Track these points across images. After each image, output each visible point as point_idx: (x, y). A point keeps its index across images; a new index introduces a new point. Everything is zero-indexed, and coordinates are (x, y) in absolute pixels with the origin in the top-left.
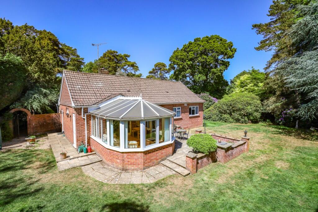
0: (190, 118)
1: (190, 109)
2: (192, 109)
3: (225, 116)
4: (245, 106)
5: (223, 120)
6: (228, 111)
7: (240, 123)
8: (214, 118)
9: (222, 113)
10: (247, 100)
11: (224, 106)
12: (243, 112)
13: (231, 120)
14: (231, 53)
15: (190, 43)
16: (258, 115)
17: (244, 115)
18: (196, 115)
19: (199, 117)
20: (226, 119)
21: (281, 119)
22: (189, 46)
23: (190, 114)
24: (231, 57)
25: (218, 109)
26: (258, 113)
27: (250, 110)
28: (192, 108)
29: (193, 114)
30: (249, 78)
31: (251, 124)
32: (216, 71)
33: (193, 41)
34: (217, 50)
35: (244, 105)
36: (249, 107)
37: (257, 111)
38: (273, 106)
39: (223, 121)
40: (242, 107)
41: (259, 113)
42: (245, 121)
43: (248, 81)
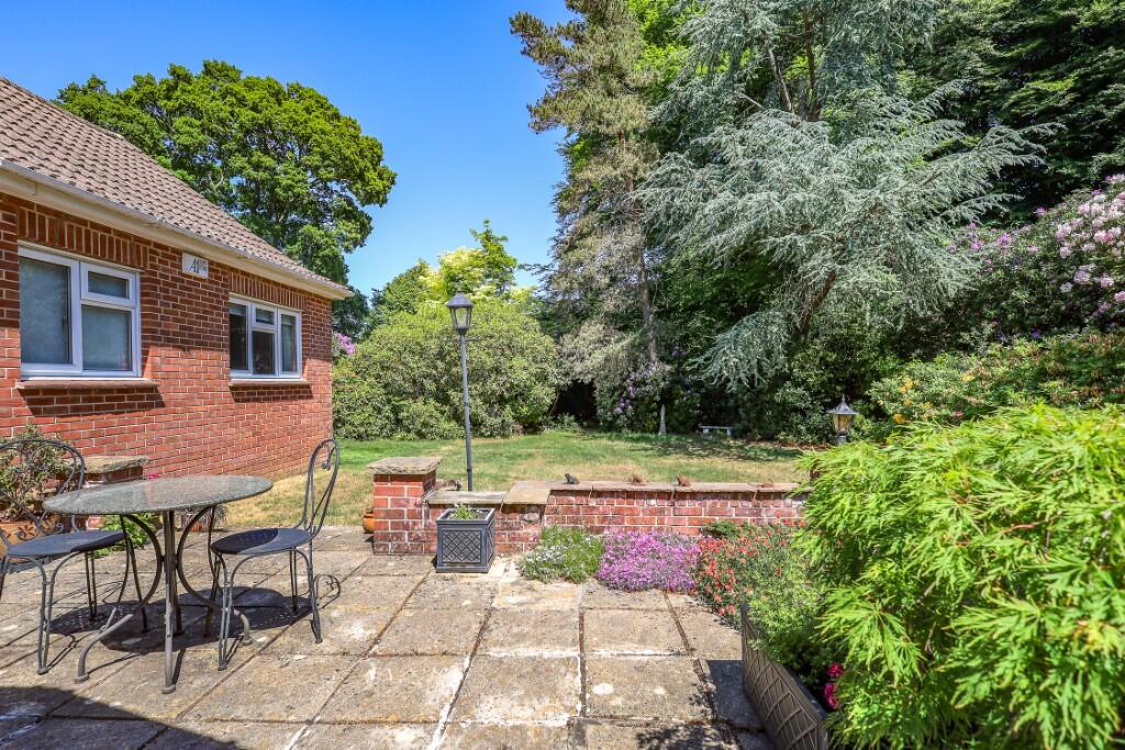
0: (242, 394)
1: (237, 322)
2: (252, 325)
3: (418, 406)
4: (502, 359)
5: (409, 431)
6: (430, 386)
7: (482, 435)
8: (362, 424)
9: (401, 393)
10: (508, 331)
11: (408, 357)
12: (494, 386)
13: (447, 425)
14: (379, 185)
15: (180, 77)
16: (545, 395)
17: (502, 401)
18: (281, 378)
19: (303, 392)
20: (425, 424)
21: (623, 405)
22: (171, 89)
23: (237, 362)
24: (377, 197)
25: (378, 377)
26: (547, 389)
27: (524, 375)
28: (251, 316)
29: (265, 366)
30: (480, 263)
31: (522, 437)
32: (322, 236)
33: (196, 71)
34: (325, 147)
35: (499, 352)
36: (518, 362)
37: (542, 377)
38: (599, 357)
39: (412, 435)
40: (490, 362)
41: (550, 386)
42: (504, 425)
43: (478, 272)
